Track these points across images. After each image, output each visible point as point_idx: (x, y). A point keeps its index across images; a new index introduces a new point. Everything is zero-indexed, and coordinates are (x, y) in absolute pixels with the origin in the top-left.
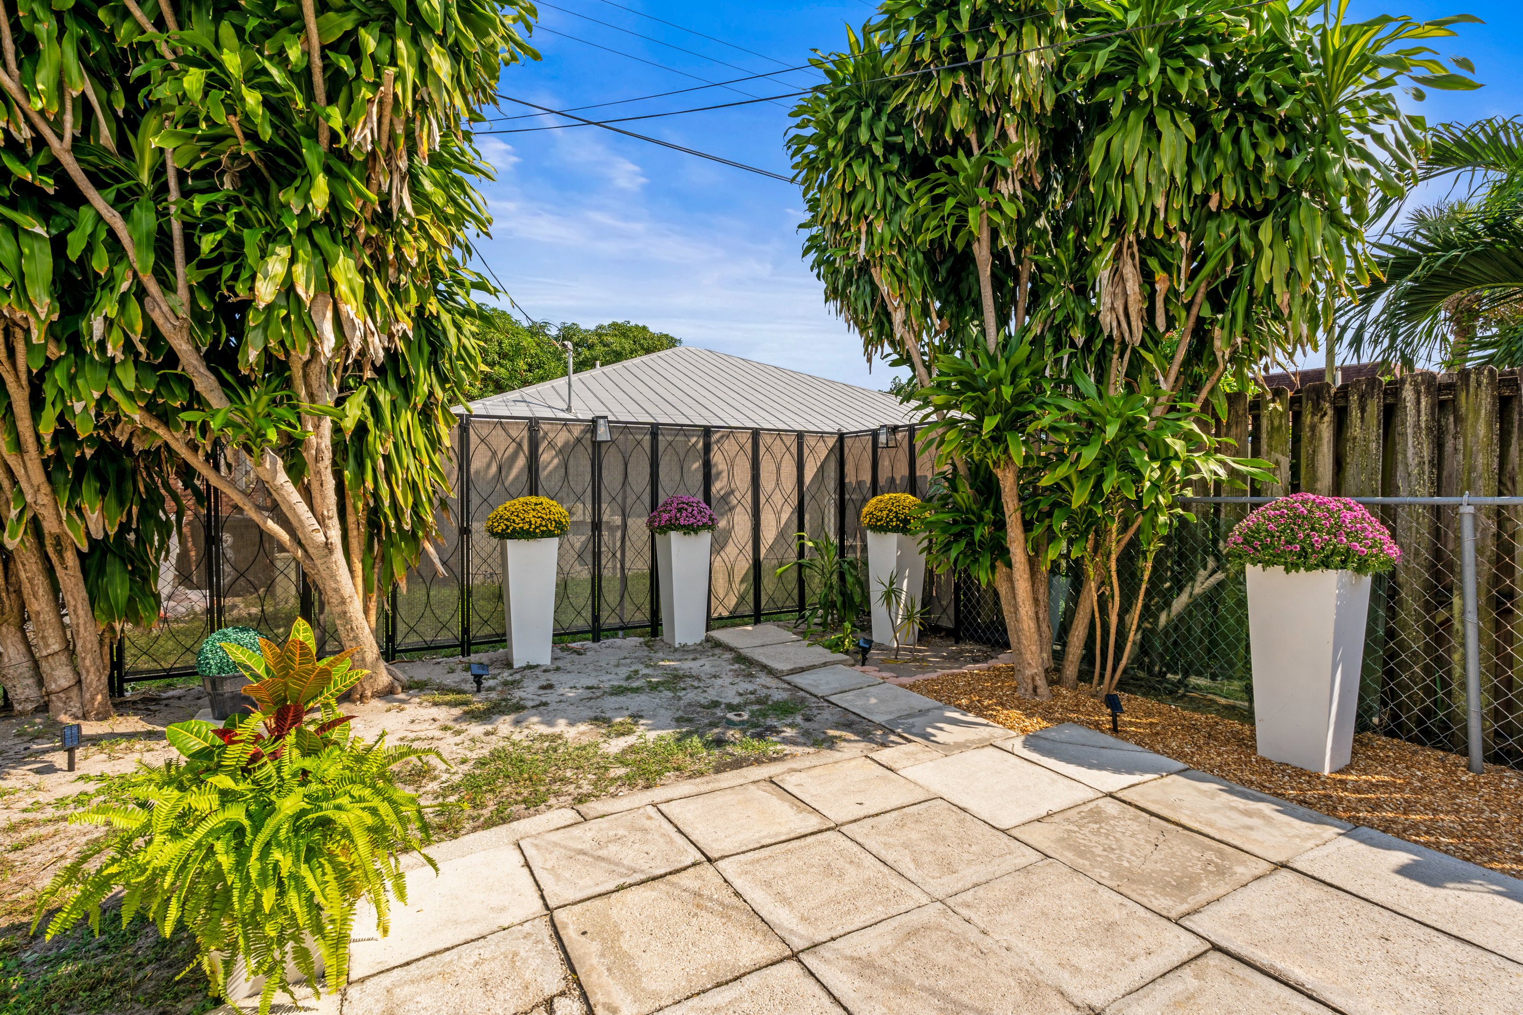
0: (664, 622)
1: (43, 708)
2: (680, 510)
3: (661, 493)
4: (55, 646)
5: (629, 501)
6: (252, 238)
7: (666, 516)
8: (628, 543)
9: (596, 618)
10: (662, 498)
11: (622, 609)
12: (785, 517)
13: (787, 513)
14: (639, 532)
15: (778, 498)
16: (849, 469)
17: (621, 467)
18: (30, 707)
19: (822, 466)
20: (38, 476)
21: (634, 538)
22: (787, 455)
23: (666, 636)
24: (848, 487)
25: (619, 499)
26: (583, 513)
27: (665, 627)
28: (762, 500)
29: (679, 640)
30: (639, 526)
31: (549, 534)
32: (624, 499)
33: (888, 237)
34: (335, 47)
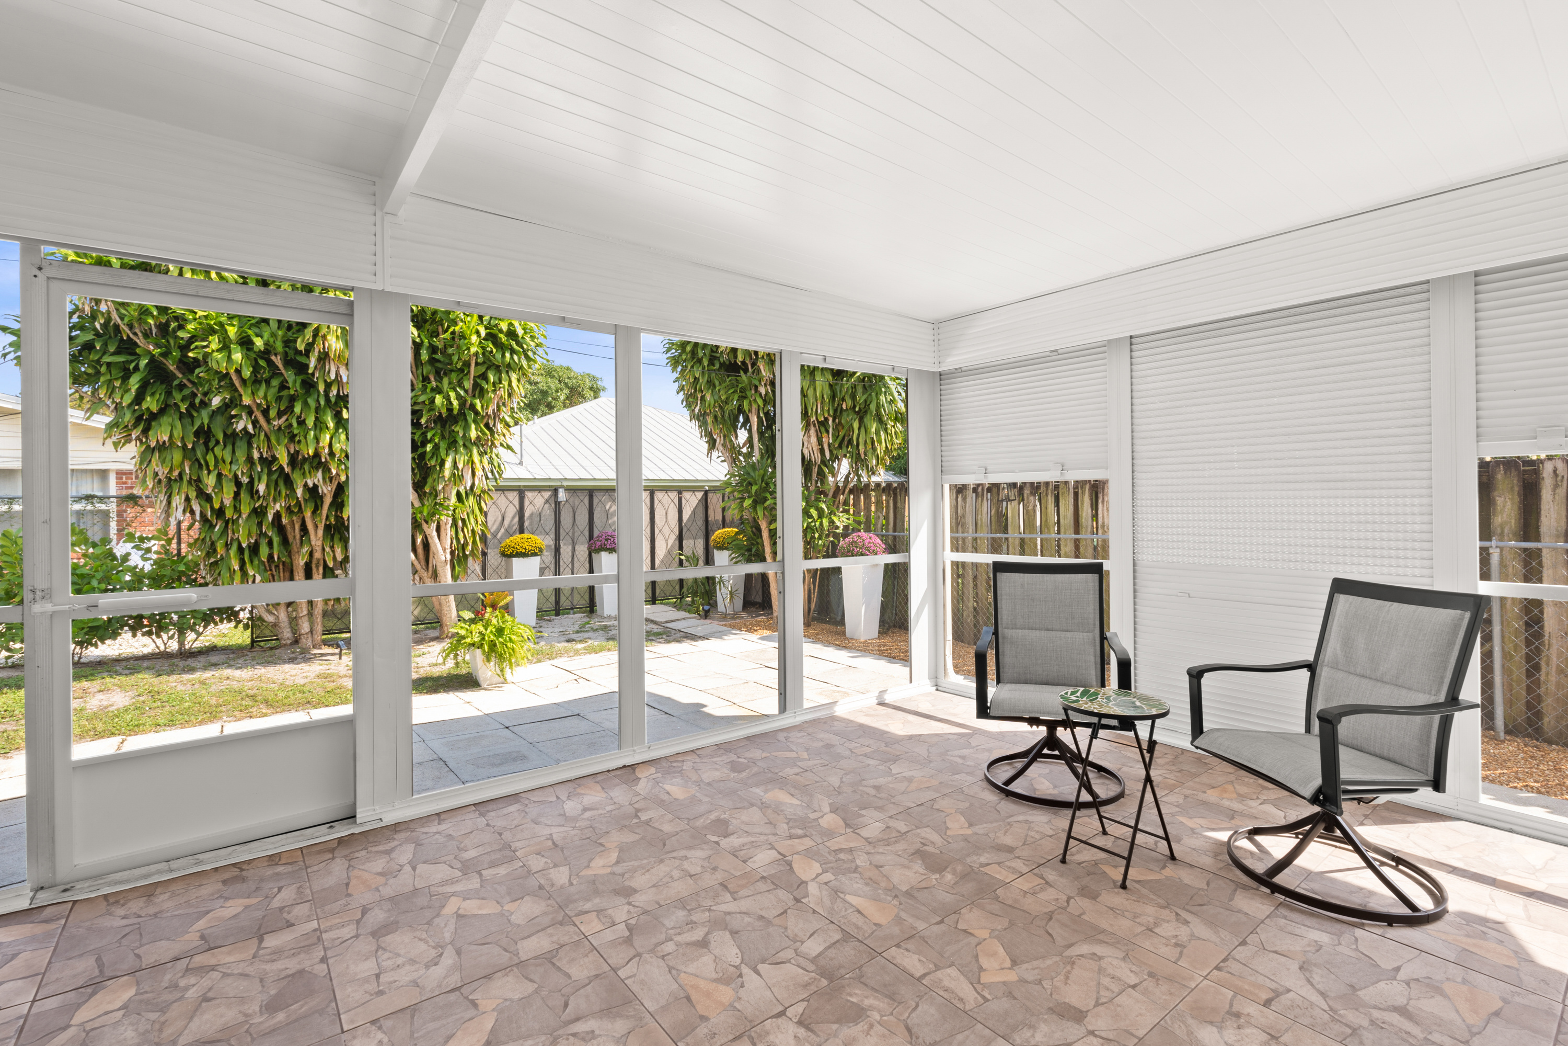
0: (597, 604)
1: (296, 642)
2: (607, 540)
3: (595, 529)
4: (305, 612)
5: (576, 535)
6: (443, 446)
7: (599, 543)
8: (576, 559)
9: (557, 602)
10: (596, 534)
11: (572, 597)
12: (670, 542)
13: (673, 538)
14: (582, 553)
15: (666, 531)
16: (710, 512)
17: (571, 515)
18: (289, 642)
19: (694, 510)
20: (320, 532)
21: (579, 556)
22: (672, 504)
23: (599, 612)
24: (710, 524)
25: (570, 534)
26: (549, 541)
27: (598, 608)
28: (657, 531)
29: (607, 612)
30: (582, 550)
31: (535, 554)
32: (574, 533)
33: (712, 403)
34: (479, 377)
